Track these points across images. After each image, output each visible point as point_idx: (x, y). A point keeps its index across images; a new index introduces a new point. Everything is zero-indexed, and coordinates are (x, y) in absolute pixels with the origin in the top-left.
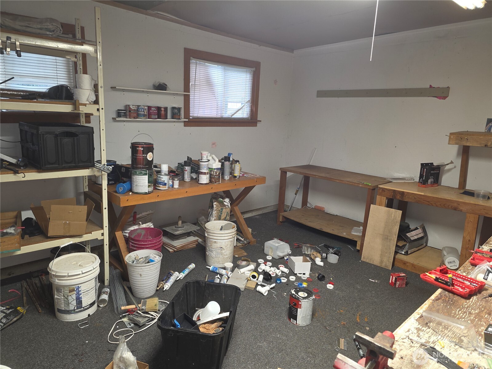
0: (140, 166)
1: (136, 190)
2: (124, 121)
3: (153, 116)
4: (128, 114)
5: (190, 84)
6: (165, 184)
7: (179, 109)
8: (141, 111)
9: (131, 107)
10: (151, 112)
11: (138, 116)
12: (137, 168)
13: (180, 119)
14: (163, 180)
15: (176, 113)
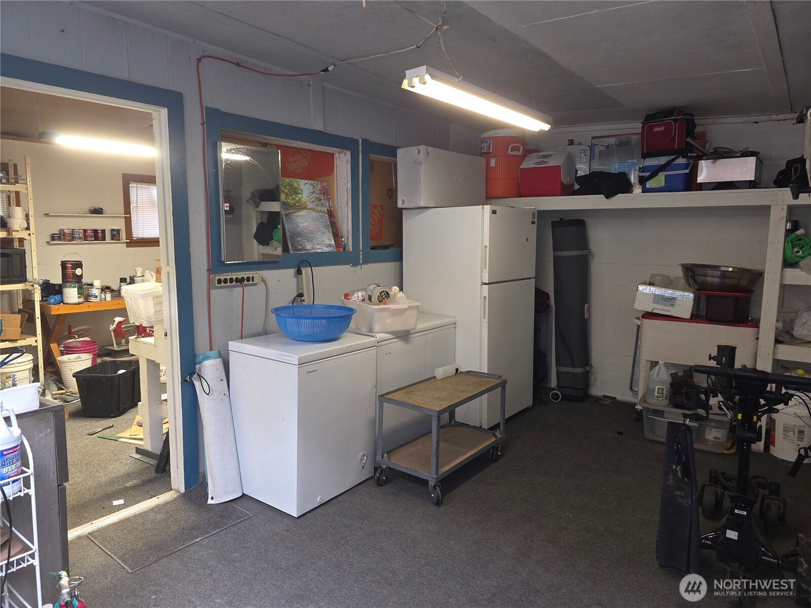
0: (69, 280)
1: (66, 301)
2: (59, 244)
3: (89, 239)
4: (62, 237)
5: (131, 206)
6: (96, 297)
7: (118, 231)
8: (76, 234)
9: (65, 231)
10: (87, 235)
11: (73, 239)
12: (67, 282)
13: (120, 240)
14: (93, 292)
15: (115, 235)
